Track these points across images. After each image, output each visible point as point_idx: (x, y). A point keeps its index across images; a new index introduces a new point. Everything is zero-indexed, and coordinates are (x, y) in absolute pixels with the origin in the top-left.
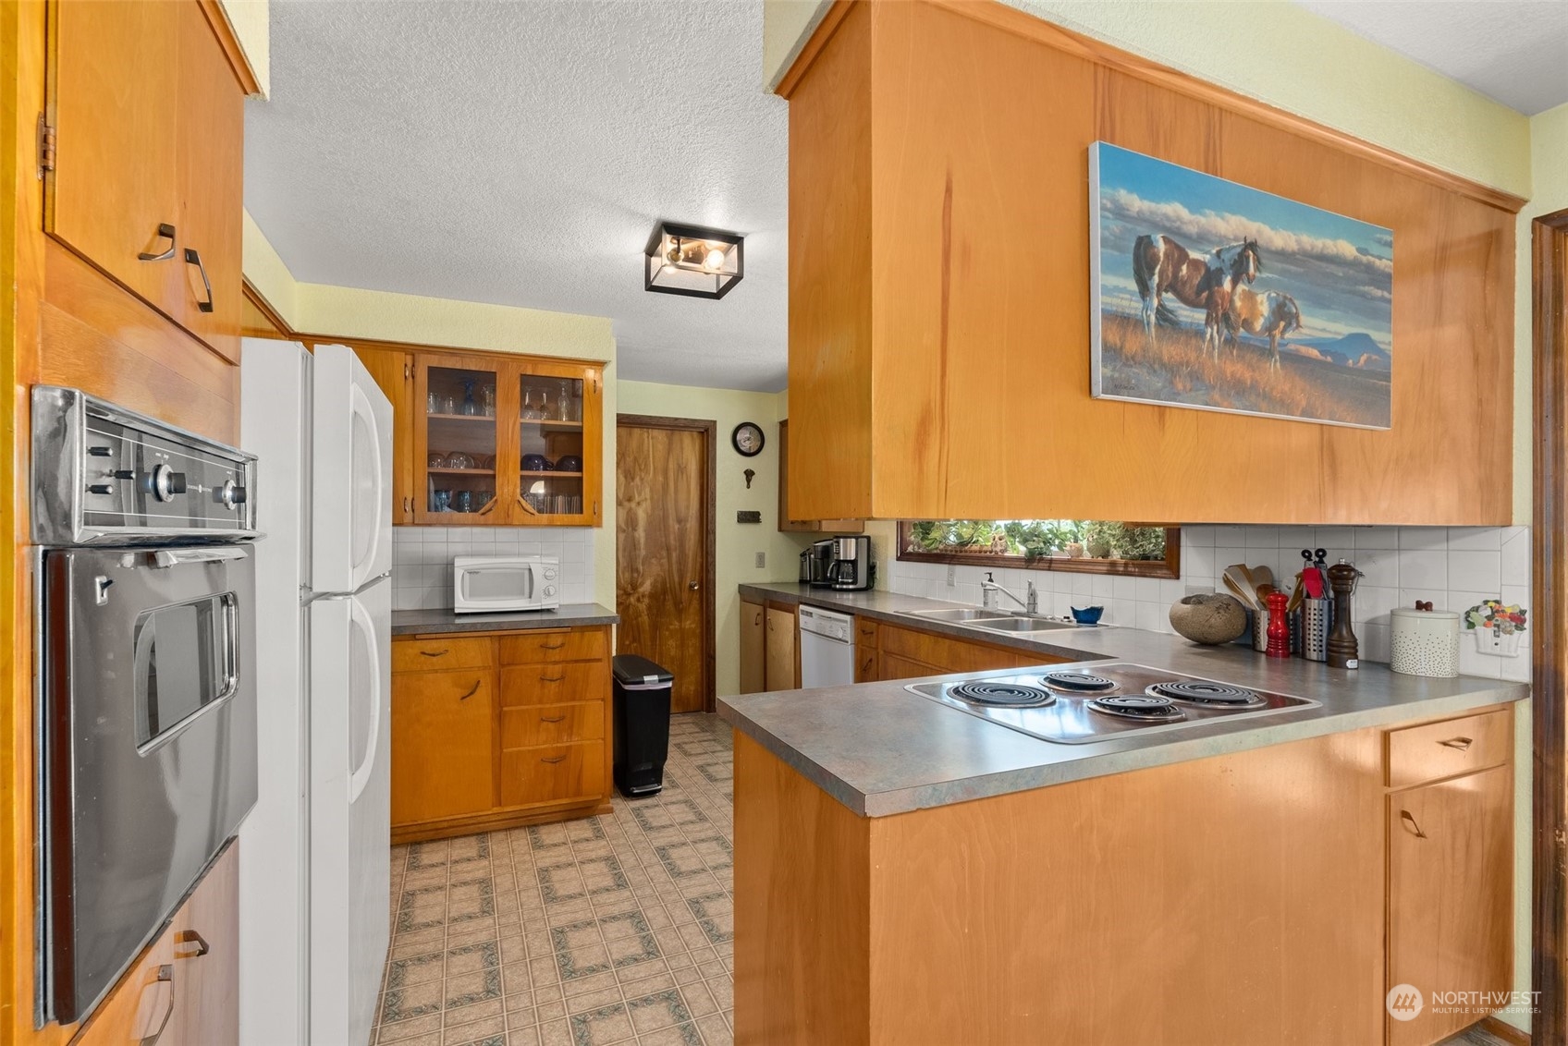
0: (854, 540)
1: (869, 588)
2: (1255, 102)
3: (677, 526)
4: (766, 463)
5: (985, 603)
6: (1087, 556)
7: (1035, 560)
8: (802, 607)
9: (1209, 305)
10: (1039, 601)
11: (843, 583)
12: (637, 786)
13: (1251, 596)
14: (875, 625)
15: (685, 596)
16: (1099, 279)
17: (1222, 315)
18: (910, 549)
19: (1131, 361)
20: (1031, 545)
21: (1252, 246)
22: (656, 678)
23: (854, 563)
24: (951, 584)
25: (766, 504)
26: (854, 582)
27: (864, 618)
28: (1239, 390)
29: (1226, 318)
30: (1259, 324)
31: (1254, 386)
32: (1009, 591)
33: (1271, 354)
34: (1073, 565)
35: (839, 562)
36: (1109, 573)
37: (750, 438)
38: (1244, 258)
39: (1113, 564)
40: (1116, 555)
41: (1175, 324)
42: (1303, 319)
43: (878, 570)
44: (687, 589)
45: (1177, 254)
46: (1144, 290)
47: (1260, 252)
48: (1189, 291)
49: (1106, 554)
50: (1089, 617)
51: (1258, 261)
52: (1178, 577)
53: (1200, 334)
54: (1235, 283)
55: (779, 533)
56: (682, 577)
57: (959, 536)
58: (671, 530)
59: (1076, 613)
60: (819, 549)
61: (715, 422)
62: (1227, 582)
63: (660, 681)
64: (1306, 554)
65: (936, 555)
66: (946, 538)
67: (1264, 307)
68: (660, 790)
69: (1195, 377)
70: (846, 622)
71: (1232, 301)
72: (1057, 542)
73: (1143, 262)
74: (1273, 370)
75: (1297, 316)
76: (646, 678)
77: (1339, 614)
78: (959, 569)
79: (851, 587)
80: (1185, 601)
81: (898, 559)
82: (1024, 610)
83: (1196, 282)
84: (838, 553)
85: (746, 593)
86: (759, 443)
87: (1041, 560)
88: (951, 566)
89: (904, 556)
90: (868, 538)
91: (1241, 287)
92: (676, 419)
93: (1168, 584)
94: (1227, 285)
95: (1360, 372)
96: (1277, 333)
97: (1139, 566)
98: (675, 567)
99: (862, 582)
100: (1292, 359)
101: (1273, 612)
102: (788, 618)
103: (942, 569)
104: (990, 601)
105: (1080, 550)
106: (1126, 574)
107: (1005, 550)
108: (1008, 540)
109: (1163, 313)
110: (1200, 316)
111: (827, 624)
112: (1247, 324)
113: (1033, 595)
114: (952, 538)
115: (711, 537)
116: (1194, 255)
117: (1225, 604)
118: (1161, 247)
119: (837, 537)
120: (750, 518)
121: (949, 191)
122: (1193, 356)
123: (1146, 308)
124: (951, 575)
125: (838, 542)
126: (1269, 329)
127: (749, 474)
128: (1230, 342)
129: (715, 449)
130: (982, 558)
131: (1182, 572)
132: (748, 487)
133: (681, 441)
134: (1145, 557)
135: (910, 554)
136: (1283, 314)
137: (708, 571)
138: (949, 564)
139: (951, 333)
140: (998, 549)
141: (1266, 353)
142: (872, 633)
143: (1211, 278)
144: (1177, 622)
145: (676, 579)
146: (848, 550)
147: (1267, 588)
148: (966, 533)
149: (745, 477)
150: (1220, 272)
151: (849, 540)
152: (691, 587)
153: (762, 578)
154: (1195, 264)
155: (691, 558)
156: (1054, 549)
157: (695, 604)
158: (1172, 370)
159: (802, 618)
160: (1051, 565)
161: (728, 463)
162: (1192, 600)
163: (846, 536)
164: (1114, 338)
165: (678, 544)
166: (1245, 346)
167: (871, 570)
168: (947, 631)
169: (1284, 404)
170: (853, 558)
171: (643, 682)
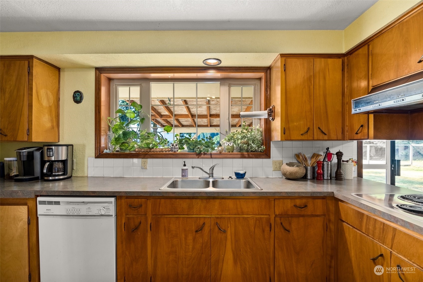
1: (71, 176)
7: (201, 154)
8: (39, 199)
11: (56, 176)
24: (145, 168)
26: (64, 174)
35: (53, 162)
39: (242, 154)
60: (25, 154)
70: (111, 202)
79: (61, 177)
81: (96, 157)
82: (208, 176)
84: (52, 156)
88: (144, 160)
89: (100, 154)
99: (69, 173)
101: (319, 167)
111: (83, 207)
135: (105, 153)
167: (73, 165)
170: (64, 158)
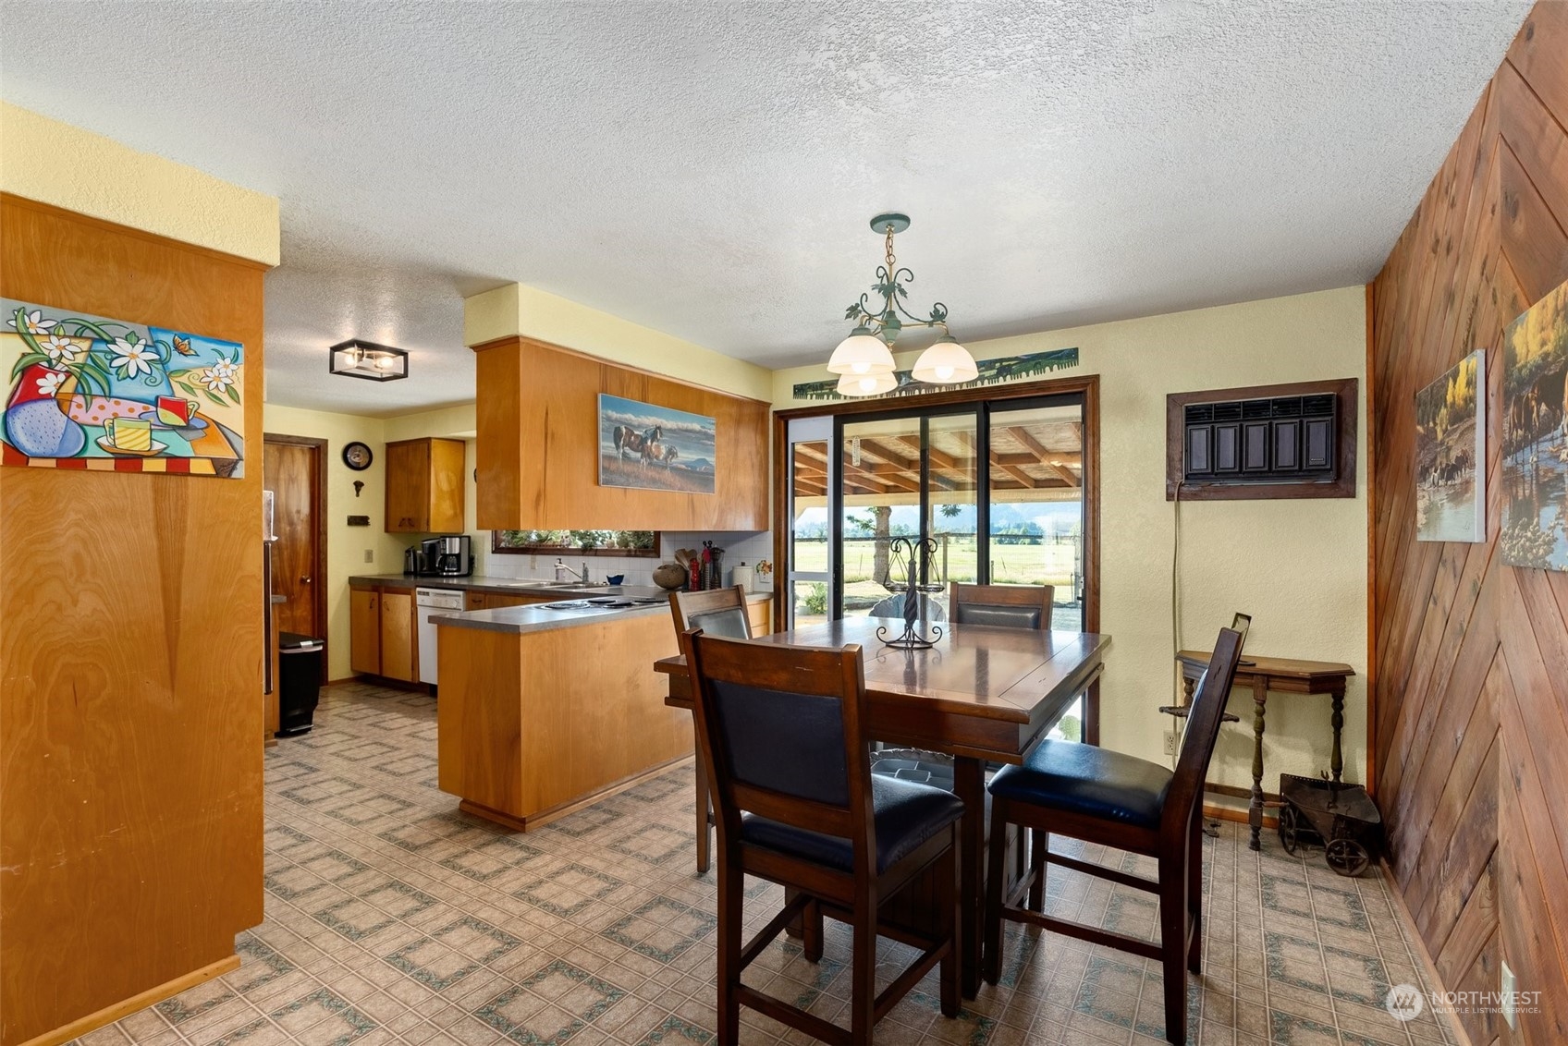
0: (458, 539)
1: (469, 574)
2: (660, 374)
3: (288, 528)
4: (375, 477)
5: (557, 578)
6: (617, 547)
7: (588, 550)
8: (418, 589)
9: (642, 451)
10: (590, 574)
11: (448, 571)
12: (293, 727)
13: (686, 564)
14: (483, 595)
15: (297, 588)
16: (602, 443)
17: (647, 454)
18: (503, 545)
19: (613, 472)
20: (586, 541)
21: (659, 428)
22: (310, 643)
23: (458, 556)
24: (533, 568)
25: (374, 509)
26: (458, 570)
27: (474, 592)
28: (654, 481)
29: (649, 454)
30: (661, 458)
31: (660, 480)
32: (570, 570)
33: (666, 468)
34: (609, 552)
35: (445, 556)
36: (627, 556)
37: (356, 455)
38: (656, 433)
39: (629, 551)
40: (632, 546)
41: (629, 459)
42: (679, 454)
43: (476, 561)
44: (298, 582)
45: (630, 433)
46: (618, 447)
47: (662, 431)
48: (634, 446)
49: (627, 545)
50: (616, 580)
51: (661, 433)
52: (659, 557)
53: (639, 462)
54: (652, 442)
55: (386, 534)
56: (293, 572)
57: (538, 535)
58: (283, 531)
59: (609, 579)
60: (427, 546)
61: (326, 441)
62: (677, 558)
63: (314, 645)
64: (705, 543)
65: (522, 549)
66: (529, 537)
67: (664, 450)
68: (310, 729)
69: (636, 477)
70: (459, 596)
71: (651, 449)
72: (600, 539)
73: (617, 435)
74: (667, 474)
75: (676, 453)
76: (303, 644)
77: (716, 570)
78: (539, 558)
79: (455, 574)
80: (659, 568)
81: (493, 552)
82: (581, 580)
83: (637, 442)
84: (445, 549)
85: (356, 583)
86: (367, 460)
87: (591, 550)
88: (533, 556)
89: (497, 550)
90: (469, 537)
91: (655, 443)
92: (289, 437)
93: (655, 560)
94: (649, 443)
95: (702, 473)
96: (669, 460)
97: (642, 552)
98: (286, 564)
99: (464, 569)
100: (675, 469)
101: (693, 570)
102: (405, 600)
103: (527, 558)
104: (560, 577)
105: (613, 544)
106: (636, 556)
107: (569, 545)
108: (572, 538)
109: (624, 454)
110: (639, 455)
111: (443, 599)
112: (657, 457)
113: (586, 571)
114: (534, 537)
115: (322, 537)
116: (636, 433)
117: (676, 568)
118: (624, 430)
119: (444, 537)
120: (358, 521)
121: (547, 414)
122: (636, 470)
123: (618, 453)
124: (533, 561)
125: (445, 541)
126: (666, 458)
127: (358, 485)
128: (650, 464)
129: (326, 464)
130: (555, 550)
131: (661, 554)
132: (358, 495)
133: (293, 455)
134: (646, 547)
135: (503, 548)
136: (671, 453)
137: (319, 566)
138: (532, 554)
139: (548, 464)
140: (565, 543)
141: (665, 467)
142: (480, 601)
143: (643, 441)
144: (656, 578)
145: (288, 574)
146: (454, 546)
147: (693, 560)
148: (543, 533)
149: (354, 487)
150: (646, 439)
151: (454, 539)
152: (303, 581)
153: (371, 570)
154: (637, 436)
155: (301, 557)
156: (598, 543)
157: (307, 594)
158: (628, 475)
159: (419, 599)
160: (597, 553)
161: (336, 476)
162: (664, 567)
163: (452, 536)
164: (606, 465)
165: (289, 543)
166: (656, 465)
167: (471, 561)
168: (535, 593)
169: (671, 486)
170: (457, 552)
171: (300, 647)
